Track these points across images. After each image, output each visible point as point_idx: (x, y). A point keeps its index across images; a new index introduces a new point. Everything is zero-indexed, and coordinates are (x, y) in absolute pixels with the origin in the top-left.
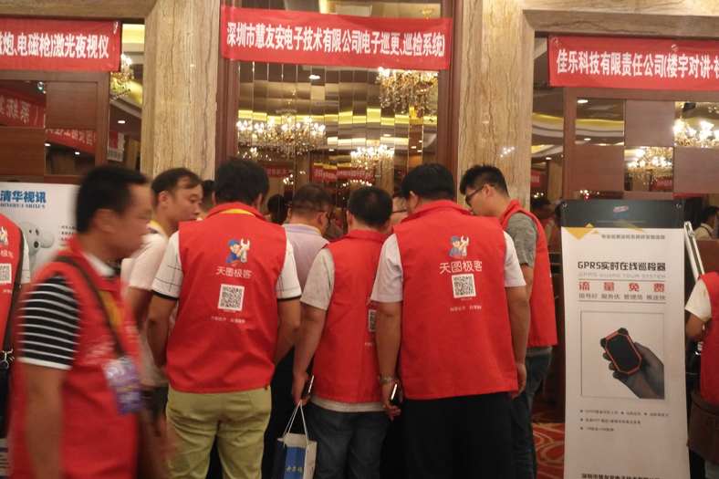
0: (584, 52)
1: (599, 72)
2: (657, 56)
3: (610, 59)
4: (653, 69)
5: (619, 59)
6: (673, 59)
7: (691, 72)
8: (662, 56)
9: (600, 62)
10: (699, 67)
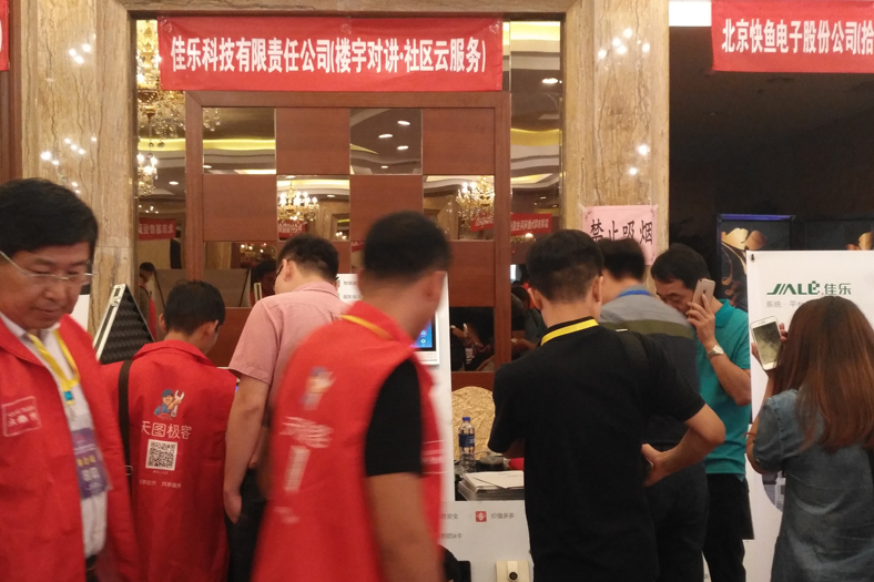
0: (212, 39)
1: (233, 68)
2: (320, 42)
3: (250, 48)
4: (315, 62)
5: (264, 47)
6: (344, 46)
7: (372, 63)
8: (327, 42)
9: (236, 53)
10: (383, 56)
